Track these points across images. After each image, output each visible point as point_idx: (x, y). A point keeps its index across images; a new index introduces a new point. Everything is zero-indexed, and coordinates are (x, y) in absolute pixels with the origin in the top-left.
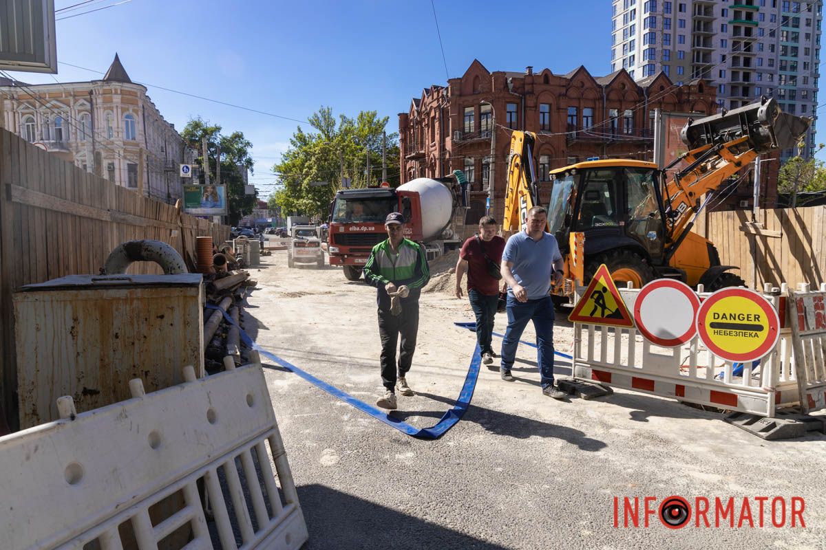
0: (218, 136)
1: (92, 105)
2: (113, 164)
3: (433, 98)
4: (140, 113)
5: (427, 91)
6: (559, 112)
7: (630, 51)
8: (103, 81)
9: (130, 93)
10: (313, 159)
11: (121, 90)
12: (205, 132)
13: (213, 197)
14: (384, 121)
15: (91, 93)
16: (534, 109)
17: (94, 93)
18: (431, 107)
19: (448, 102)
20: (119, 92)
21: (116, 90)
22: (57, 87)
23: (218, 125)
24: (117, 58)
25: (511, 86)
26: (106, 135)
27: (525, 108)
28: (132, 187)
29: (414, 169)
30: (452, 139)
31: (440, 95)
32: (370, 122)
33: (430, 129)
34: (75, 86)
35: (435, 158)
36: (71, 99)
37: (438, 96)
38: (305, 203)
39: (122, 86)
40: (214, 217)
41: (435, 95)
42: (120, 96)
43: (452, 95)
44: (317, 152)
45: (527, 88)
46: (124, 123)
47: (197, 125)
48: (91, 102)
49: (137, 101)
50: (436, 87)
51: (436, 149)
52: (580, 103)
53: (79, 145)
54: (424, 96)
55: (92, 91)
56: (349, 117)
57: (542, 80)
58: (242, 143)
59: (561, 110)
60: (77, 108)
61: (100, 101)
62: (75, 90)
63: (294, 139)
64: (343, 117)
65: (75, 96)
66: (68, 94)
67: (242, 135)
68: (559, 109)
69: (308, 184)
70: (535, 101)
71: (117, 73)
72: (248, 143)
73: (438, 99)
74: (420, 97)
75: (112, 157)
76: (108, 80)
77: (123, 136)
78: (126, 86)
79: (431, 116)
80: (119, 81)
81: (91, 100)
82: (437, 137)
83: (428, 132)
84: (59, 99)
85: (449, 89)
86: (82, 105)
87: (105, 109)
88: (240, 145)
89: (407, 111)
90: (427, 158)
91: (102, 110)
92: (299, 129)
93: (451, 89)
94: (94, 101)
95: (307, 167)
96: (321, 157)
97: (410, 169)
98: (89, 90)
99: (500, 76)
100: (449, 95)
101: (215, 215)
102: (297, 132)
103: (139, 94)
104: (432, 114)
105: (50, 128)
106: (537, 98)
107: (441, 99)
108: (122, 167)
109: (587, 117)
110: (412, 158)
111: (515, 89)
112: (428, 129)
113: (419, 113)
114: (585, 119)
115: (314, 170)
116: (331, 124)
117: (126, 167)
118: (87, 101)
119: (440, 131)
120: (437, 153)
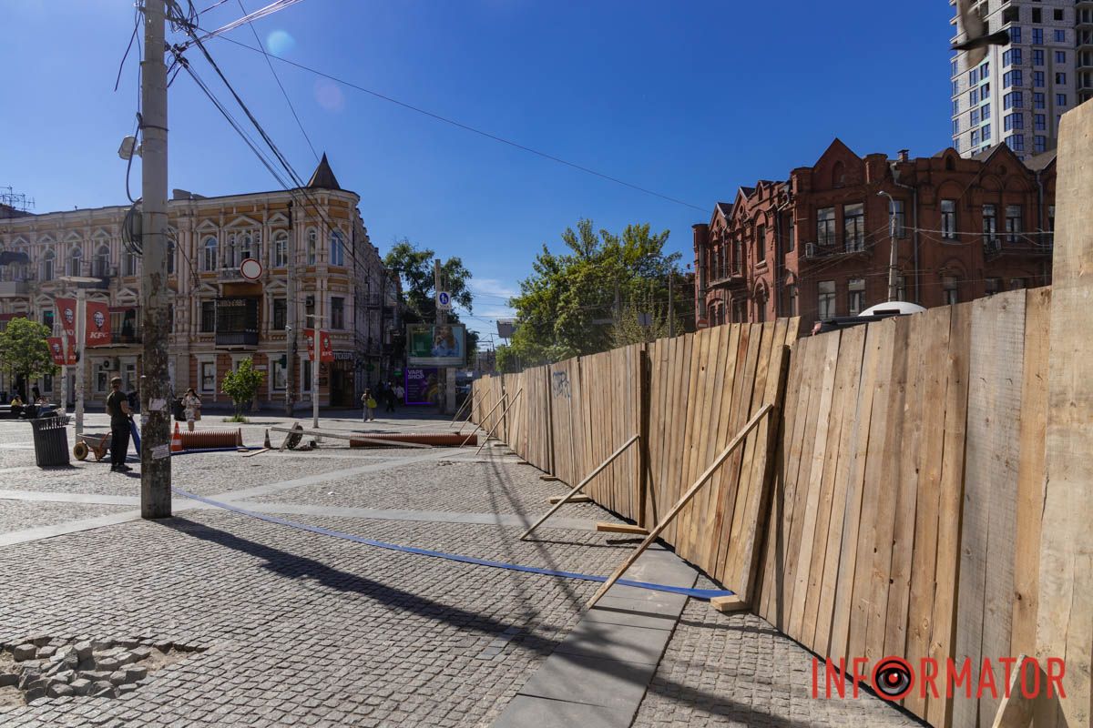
0: (430, 263)
1: (290, 221)
2: (313, 298)
3: (760, 198)
4: (350, 230)
5: (748, 191)
6: (971, 211)
7: (983, 140)
8: (306, 188)
9: (340, 204)
10: (573, 289)
11: (329, 200)
12: (414, 259)
13: (448, 342)
14: (662, 237)
15: (290, 205)
16: (933, 207)
17: (294, 205)
18: (759, 210)
19: (791, 202)
20: (326, 202)
21: (323, 200)
22: (248, 199)
23: (430, 250)
24: (325, 159)
25: (896, 174)
26: (306, 259)
27: (918, 205)
28: (336, 328)
29: (720, 302)
30: (801, 253)
31: (775, 193)
32: (643, 240)
33: (755, 243)
34: (271, 196)
35: (766, 284)
36: (265, 213)
37: (771, 193)
38: (559, 350)
39: (330, 194)
40: (448, 370)
41: (766, 194)
42: (326, 208)
43: (799, 191)
44: (578, 280)
45: (920, 176)
46: (330, 243)
47: (404, 250)
48: (289, 216)
49: (348, 214)
50: (767, 184)
51: (768, 271)
52: (1001, 197)
53: (271, 273)
54: (741, 198)
55: (291, 202)
56: (613, 233)
57: (943, 165)
58: (458, 272)
59: (974, 209)
60: (271, 224)
61: (301, 214)
62: (271, 202)
63: (539, 263)
64: (604, 233)
65: (270, 209)
66: (261, 207)
67: (460, 262)
68: (970, 206)
69: (563, 324)
70: (934, 196)
71: (325, 177)
72: (467, 272)
73: (771, 200)
74: (732, 200)
75: (313, 288)
76: (313, 188)
77: (328, 260)
78: (336, 195)
79: (758, 224)
80: (327, 188)
81: (290, 213)
82: (770, 254)
83: (752, 247)
84: (251, 214)
85: (795, 183)
86: (279, 220)
87: (307, 225)
88: (456, 275)
89: (708, 222)
90: (749, 284)
91: (303, 226)
92: (546, 250)
93: (798, 184)
94: (294, 215)
95: (563, 300)
96: (584, 287)
97: (712, 302)
98: (287, 201)
99: (878, 160)
100: (795, 191)
101: (450, 366)
102: (542, 255)
103: (350, 205)
104: (761, 220)
105: (235, 252)
106: (937, 192)
107: (776, 199)
108: (324, 300)
109: (1012, 219)
110: (716, 287)
111: (901, 180)
112: (752, 244)
113: (731, 223)
114: (1008, 221)
115: (575, 304)
116: (590, 242)
117: (330, 301)
118: (284, 215)
119: (776, 244)
120: (770, 278)
